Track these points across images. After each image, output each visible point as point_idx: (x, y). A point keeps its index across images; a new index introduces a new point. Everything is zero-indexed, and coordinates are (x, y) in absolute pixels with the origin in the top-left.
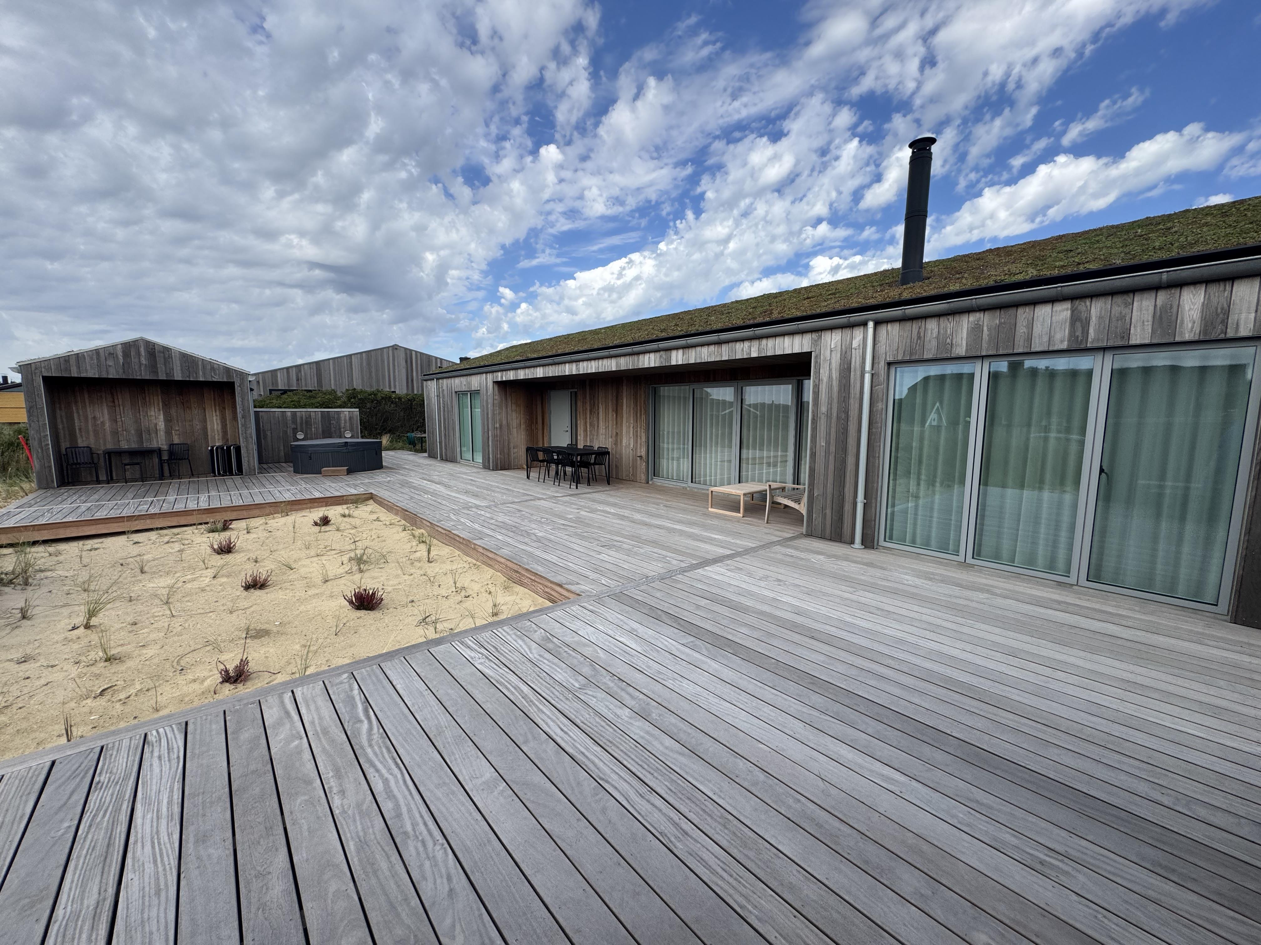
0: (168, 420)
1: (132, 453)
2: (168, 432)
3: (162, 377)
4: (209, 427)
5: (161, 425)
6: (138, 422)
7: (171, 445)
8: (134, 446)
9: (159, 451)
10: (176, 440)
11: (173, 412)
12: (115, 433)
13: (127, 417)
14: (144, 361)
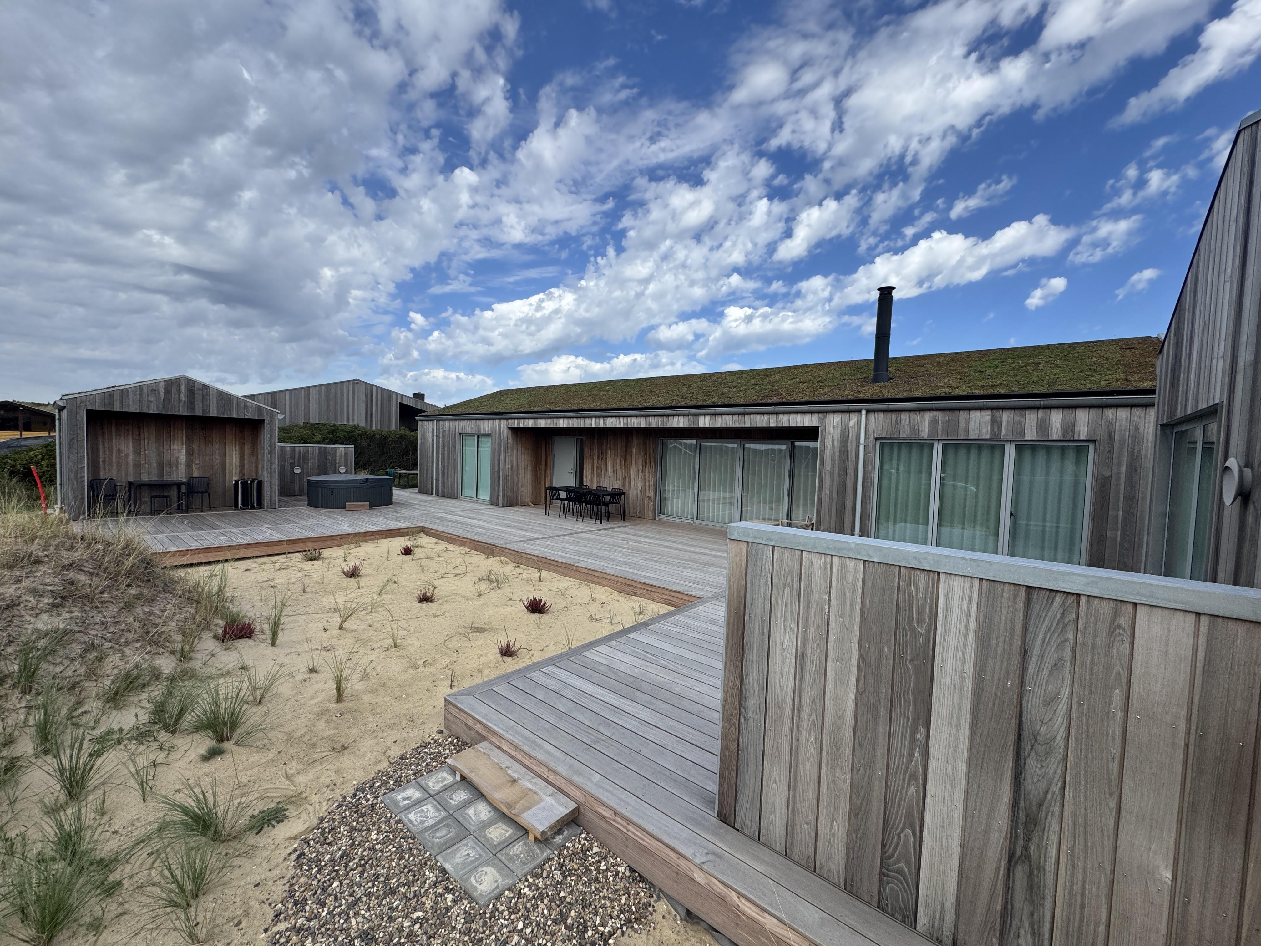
0: (189, 454)
1: (152, 486)
2: (189, 465)
3: (199, 413)
4: (228, 461)
5: (183, 458)
6: (160, 454)
7: (191, 478)
8: (154, 478)
9: (179, 485)
10: (196, 474)
11: (195, 446)
12: (137, 466)
13: (151, 450)
14: (183, 398)
